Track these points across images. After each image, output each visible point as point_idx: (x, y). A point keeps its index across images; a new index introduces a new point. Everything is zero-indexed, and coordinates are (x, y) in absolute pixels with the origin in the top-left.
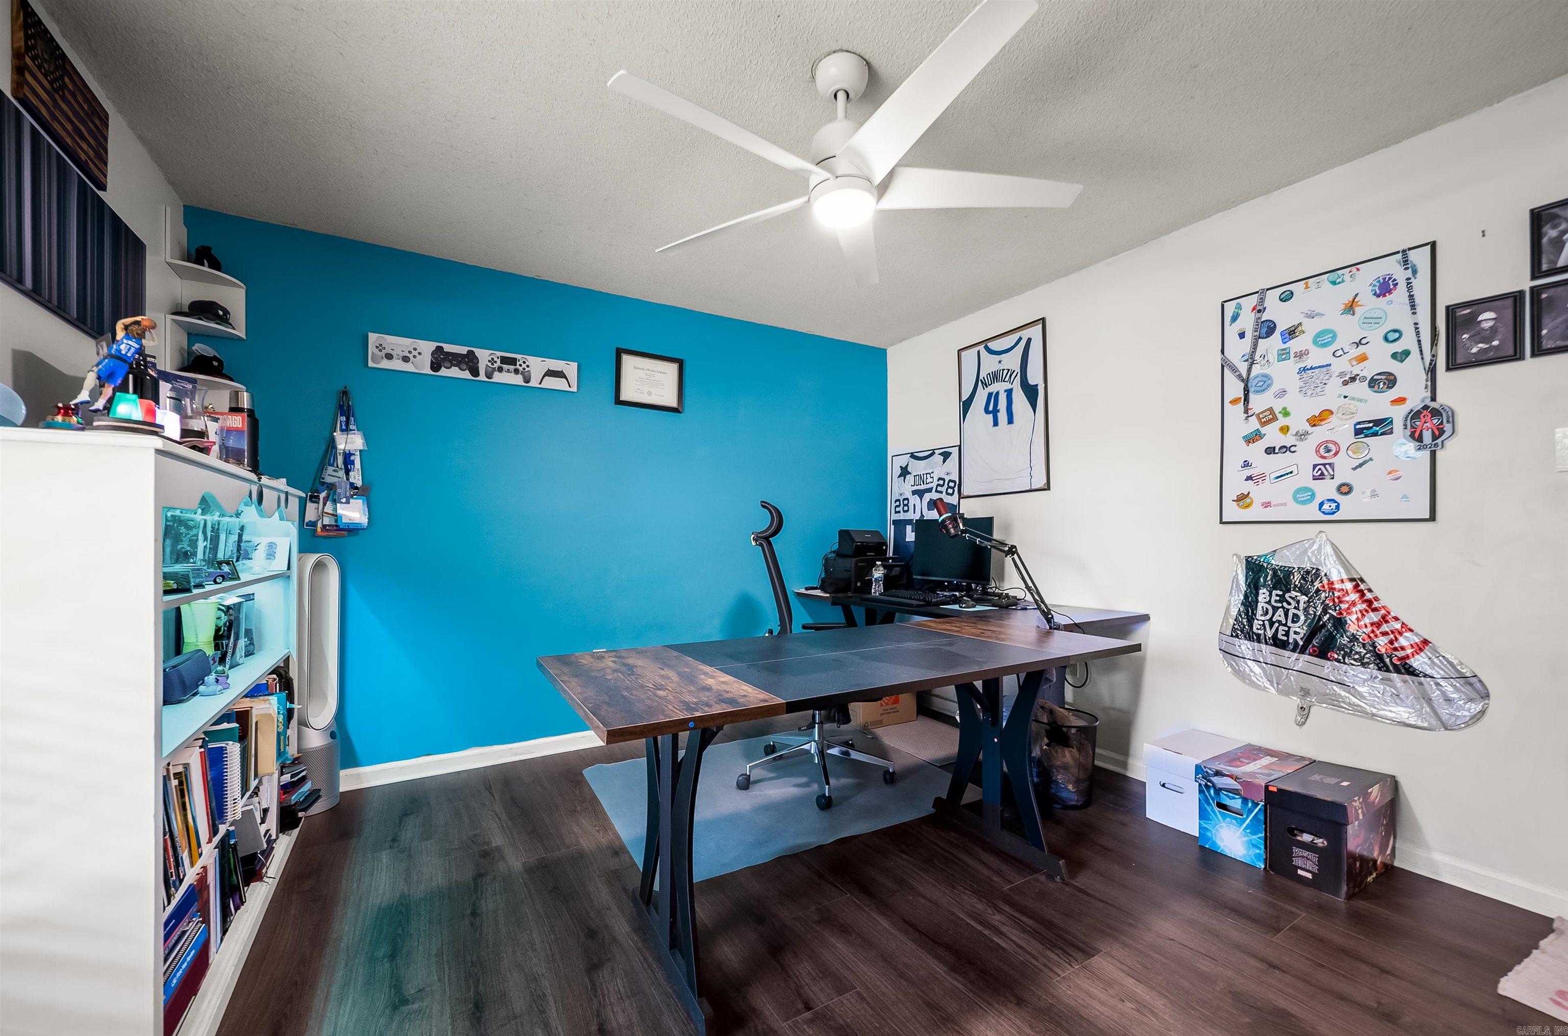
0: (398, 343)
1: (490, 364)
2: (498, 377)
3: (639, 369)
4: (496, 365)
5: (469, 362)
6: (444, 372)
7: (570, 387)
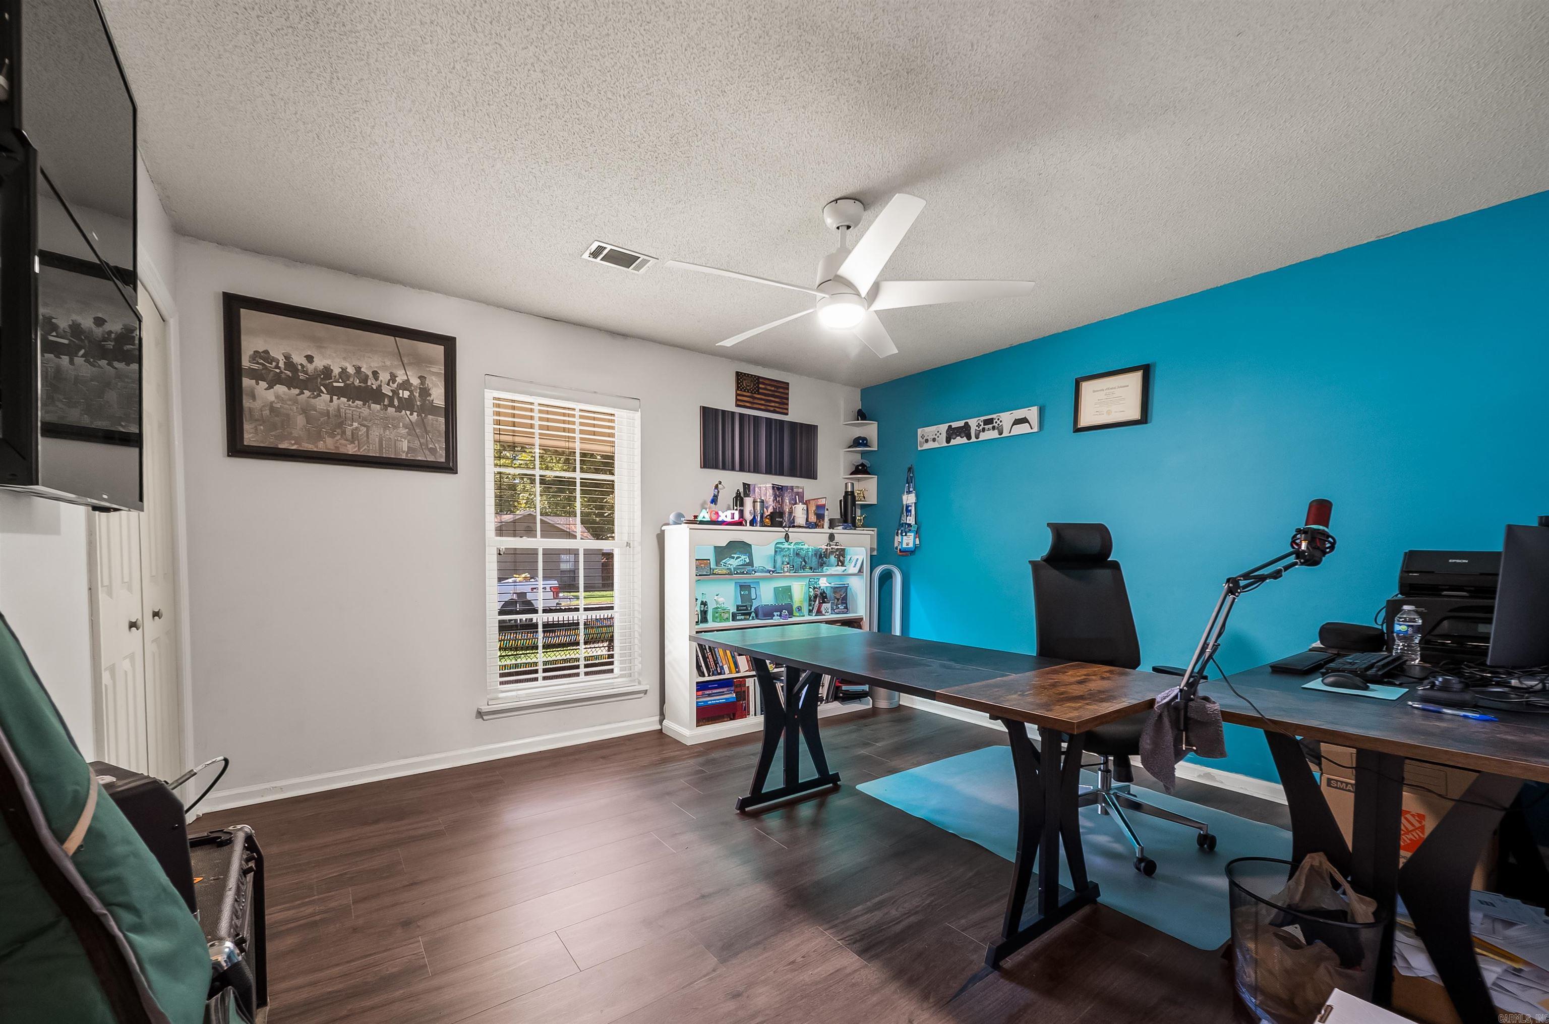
0: (930, 431)
1: (977, 428)
2: (984, 436)
3: (1097, 391)
4: (981, 428)
5: (965, 431)
6: (953, 442)
7: (1032, 429)
